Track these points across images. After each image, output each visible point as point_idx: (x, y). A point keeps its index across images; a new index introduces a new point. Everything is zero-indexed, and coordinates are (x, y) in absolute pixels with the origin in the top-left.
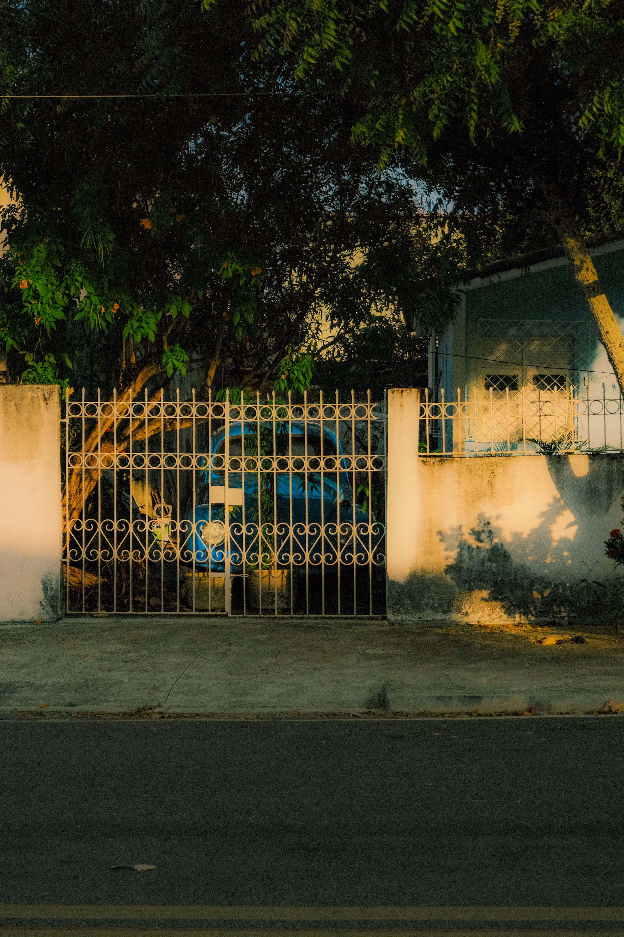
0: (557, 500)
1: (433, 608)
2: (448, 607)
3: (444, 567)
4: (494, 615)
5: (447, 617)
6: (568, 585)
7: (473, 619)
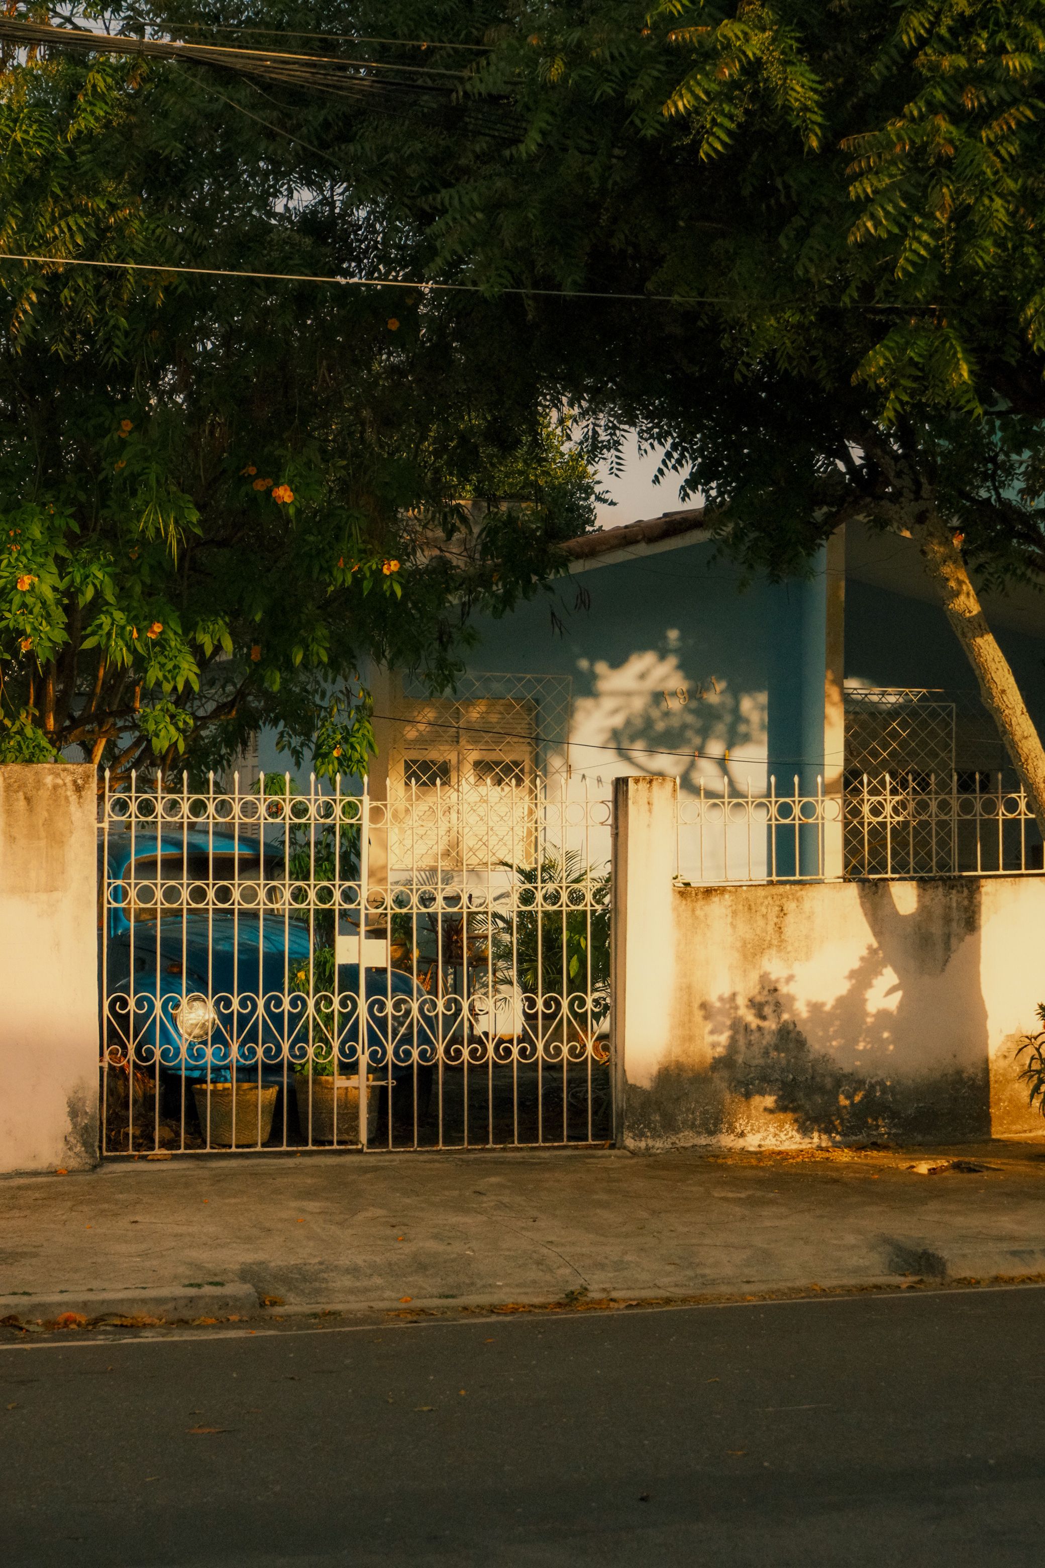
0: (872, 951)
1: (693, 1126)
2: (715, 1125)
3: (709, 1060)
4: (782, 1135)
5: (713, 1140)
6: (888, 1083)
7: (752, 1142)
